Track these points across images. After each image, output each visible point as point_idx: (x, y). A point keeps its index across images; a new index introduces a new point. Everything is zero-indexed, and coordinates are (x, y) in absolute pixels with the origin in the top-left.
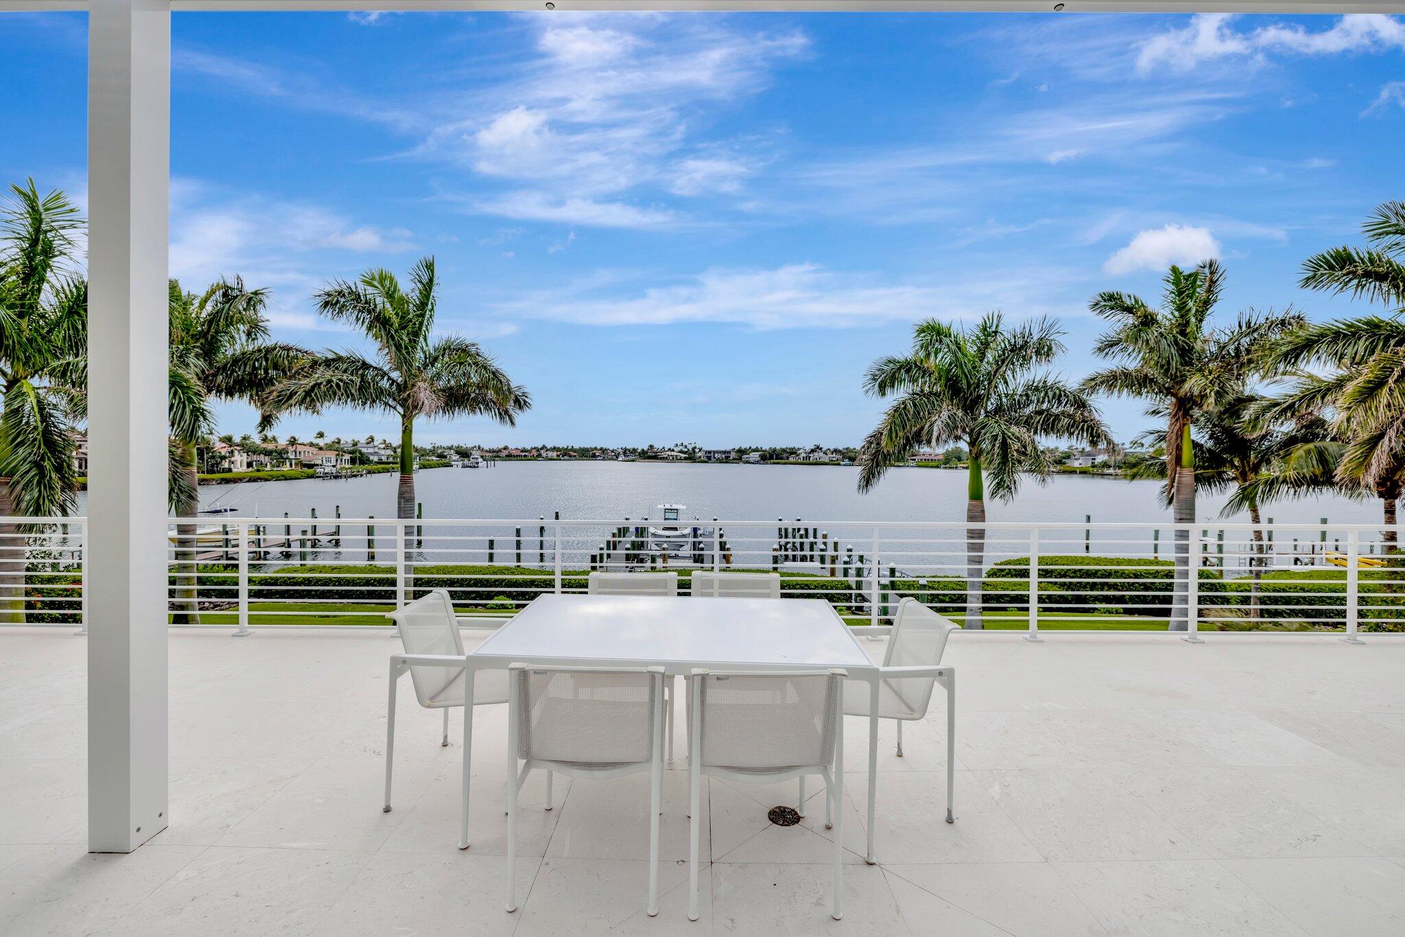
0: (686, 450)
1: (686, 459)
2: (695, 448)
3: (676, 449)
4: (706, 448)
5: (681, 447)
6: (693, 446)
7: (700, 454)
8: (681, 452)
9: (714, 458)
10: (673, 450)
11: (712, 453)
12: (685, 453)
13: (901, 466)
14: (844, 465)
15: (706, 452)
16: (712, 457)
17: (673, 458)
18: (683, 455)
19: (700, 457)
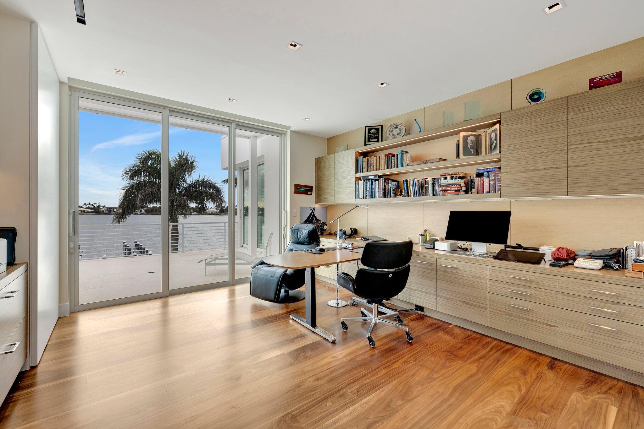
0: (93, 207)
1: (91, 212)
2: (99, 206)
3: (84, 207)
4: (107, 206)
5: (89, 206)
6: (98, 205)
7: (103, 210)
8: (88, 208)
9: (114, 211)
10: (82, 207)
11: (112, 209)
12: (91, 209)
13: (222, 215)
14: (194, 215)
15: (108, 208)
16: (112, 211)
17: (82, 212)
18: (90, 210)
19: (103, 211)
